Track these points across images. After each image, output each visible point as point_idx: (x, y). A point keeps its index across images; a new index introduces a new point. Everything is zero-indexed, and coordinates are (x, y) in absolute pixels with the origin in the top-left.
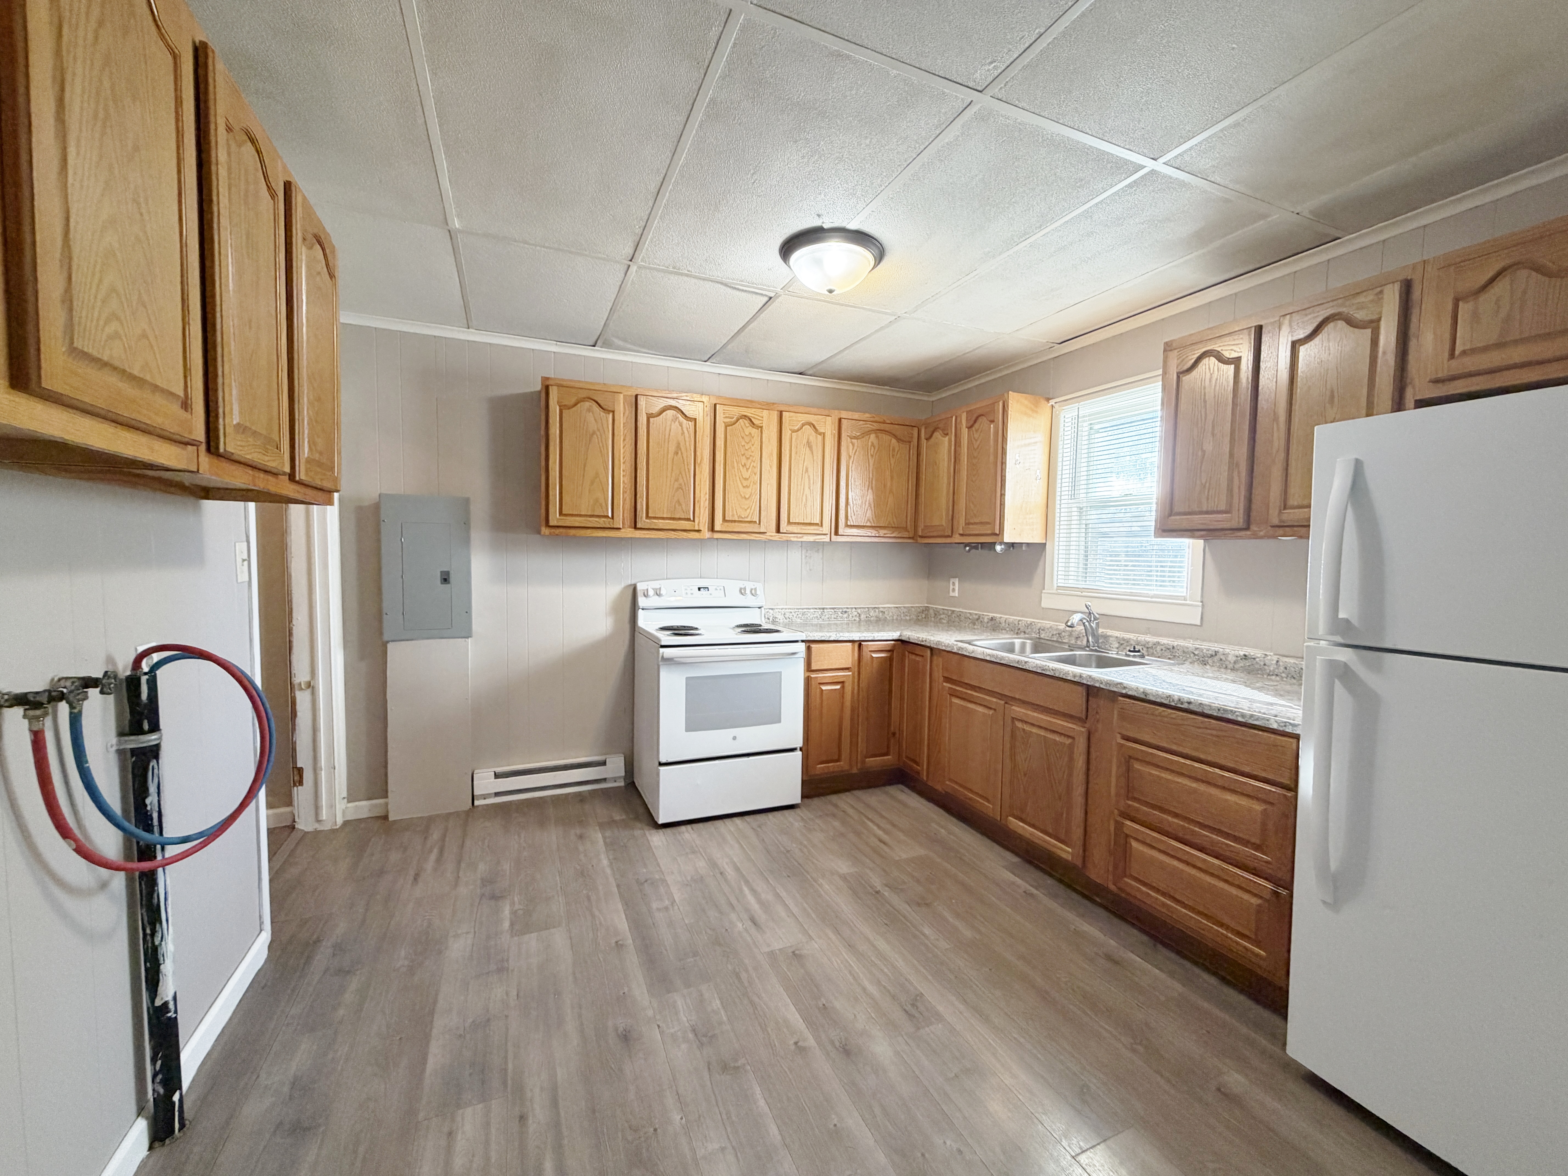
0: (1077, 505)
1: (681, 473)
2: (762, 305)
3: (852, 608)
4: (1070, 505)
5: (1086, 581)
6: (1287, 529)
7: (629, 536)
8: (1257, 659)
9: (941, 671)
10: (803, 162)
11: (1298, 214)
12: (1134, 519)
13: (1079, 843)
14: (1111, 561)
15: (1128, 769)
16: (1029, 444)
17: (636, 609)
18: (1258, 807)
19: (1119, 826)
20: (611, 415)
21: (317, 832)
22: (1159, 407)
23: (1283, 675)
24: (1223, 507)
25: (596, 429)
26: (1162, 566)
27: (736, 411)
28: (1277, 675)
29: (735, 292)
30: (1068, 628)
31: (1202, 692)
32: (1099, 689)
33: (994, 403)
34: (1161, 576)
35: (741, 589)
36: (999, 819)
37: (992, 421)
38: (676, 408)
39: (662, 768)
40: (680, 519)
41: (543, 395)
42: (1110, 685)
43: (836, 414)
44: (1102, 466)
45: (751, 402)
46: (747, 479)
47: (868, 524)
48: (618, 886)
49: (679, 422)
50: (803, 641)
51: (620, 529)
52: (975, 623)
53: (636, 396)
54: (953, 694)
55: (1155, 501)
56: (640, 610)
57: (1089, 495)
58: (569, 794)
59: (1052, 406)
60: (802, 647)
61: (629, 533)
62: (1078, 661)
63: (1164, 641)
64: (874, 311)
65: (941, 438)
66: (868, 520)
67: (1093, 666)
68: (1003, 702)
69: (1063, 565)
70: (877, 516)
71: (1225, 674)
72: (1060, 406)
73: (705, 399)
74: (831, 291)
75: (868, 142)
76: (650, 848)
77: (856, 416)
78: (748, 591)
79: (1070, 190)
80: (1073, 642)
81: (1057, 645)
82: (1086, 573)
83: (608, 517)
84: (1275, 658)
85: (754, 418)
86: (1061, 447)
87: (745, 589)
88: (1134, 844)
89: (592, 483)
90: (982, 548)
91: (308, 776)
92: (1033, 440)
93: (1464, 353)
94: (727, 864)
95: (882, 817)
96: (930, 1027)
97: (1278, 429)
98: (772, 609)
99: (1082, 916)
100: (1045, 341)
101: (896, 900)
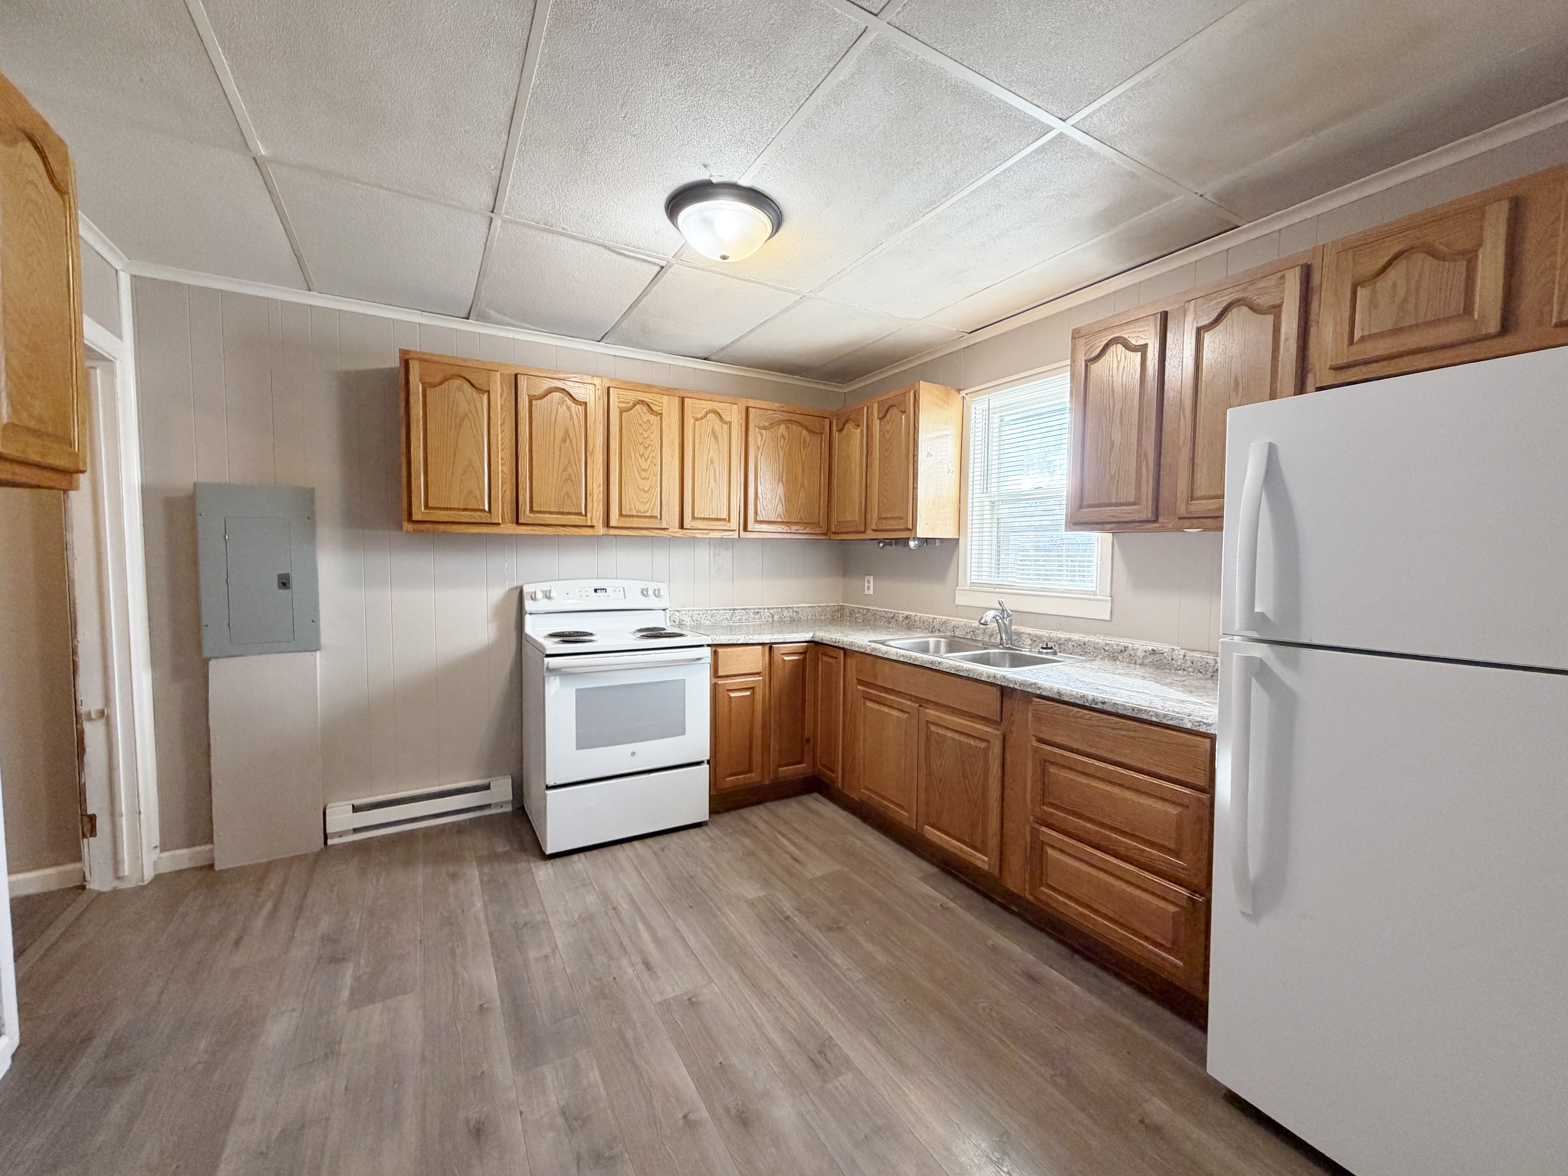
0: (990, 499)
1: (569, 462)
2: (653, 276)
3: (765, 609)
4: (982, 500)
5: (998, 577)
6: (1194, 521)
7: (510, 532)
8: (1165, 654)
9: (854, 673)
10: (679, 94)
11: (1201, 196)
12: (1044, 513)
13: (996, 853)
14: (1023, 556)
15: (1044, 771)
16: (941, 437)
17: (523, 613)
18: (1173, 811)
19: (1035, 833)
20: (485, 396)
21: (115, 892)
22: (1068, 399)
23: (1190, 670)
24: (1132, 500)
25: (467, 410)
26: (1072, 561)
27: (633, 396)
28: (1184, 670)
29: (620, 258)
30: (981, 626)
31: (1115, 690)
32: (1014, 689)
33: (905, 393)
34: (1071, 571)
35: (643, 590)
36: (915, 827)
37: (904, 412)
38: (563, 390)
39: (549, 792)
40: (570, 513)
41: (402, 372)
42: (1024, 685)
43: (743, 403)
44: (1012, 459)
45: (649, 386)
46: (646, 471)
47: (779, 520)
48: (491, 934)
49: (567, 406)
50: (708, 645)
51: (499, 524)
52: (891, 622)
53: (516, 375)
54: (868, 697)
55: (1065, 494)
56: (527, 615)
57: (1001, 488)
58: (445, 824)
59: (963, 397)
60: (707, 652)
61: (510, 529)
62: (991, 661)
63: (1075, 637)
64: (777, 288)
65: (853, 430)
66: (779, 515)
67: (1007, 665)
68: (917, 705)
69: (976, 560)
70: (788, 511)
71: (1135, 669)
72: (970, 397)
73: (597, 381)
74: (724, 258)
75: (752, 71)
76: (534, 884)
77: (764, 404)
78: (651, 592)
79: (976, 152)
80: (987, 639)
81: (971, 643)
82: (999, 569)
83: (484, 510)
84: (1182, 652)
85: (652, 403)
86: (972, 440)
87: (647, 590)
88: (1050, 851)
89: (465, 472)
90: (896, 544)
91: (103, 824)
92: (944, 433)
93: (1363, 339)
94: (622, 896)
95: (796, 830)
96: (840, 1078)
97: (1185, 418)
98: (678, 611)
99: (999, 928)
100: (955, 330)
101: (807, 927)
